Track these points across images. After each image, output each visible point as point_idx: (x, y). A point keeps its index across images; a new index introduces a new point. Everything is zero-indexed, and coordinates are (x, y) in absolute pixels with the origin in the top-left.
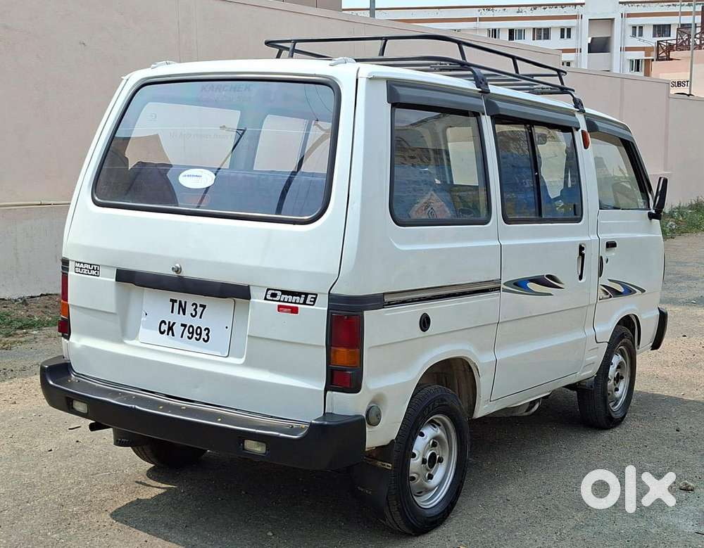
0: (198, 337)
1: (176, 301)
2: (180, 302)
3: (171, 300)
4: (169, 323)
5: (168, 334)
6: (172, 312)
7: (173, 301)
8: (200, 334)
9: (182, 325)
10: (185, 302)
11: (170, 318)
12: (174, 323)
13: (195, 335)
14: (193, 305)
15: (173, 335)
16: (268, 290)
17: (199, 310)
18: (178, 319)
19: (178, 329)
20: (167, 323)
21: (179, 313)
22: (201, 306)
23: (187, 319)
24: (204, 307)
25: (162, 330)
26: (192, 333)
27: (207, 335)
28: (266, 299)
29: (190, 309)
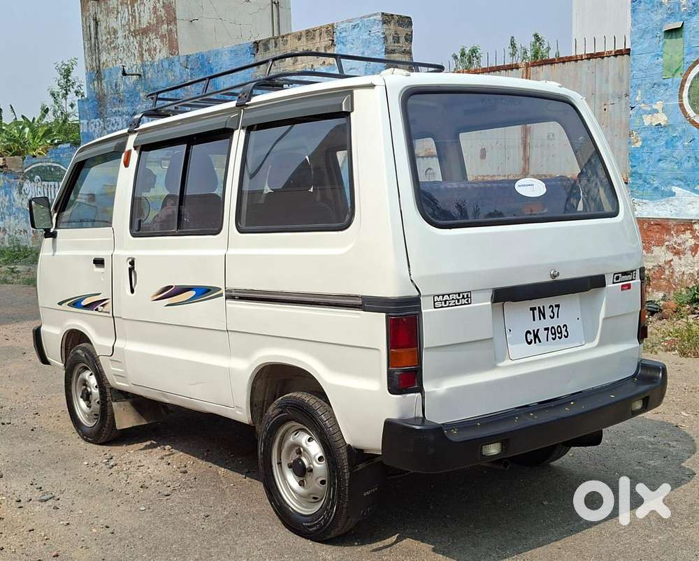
0: (560, 335)
1: (535, 309)
2: (539, 308)
3: (531, 309)
4: (534, 331)
5: (535, 343)
6: (534, 320)
7: (533, 309)
8: (561, 332)
9: (545, 329)
10: (543, 307)
11: (533, 326)
12: (538, 330)
13: (557, 335)
14: (550, 308)
15: (540, 341)
16: (614, 274)
17: (555, 310)
18: (540, 325)
19: (542, 334)
20: (532, 332)
21: (540, 319)
22: (556, 306)
23: (548, 323)
24: (558, 306)
25: (529, 341)
26: (555, 333)
27: (566, 330)
28: (613, 283)
29: (548, 313)
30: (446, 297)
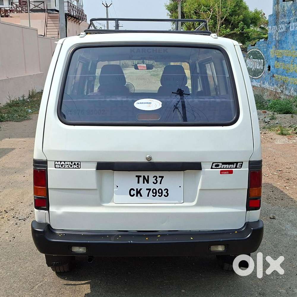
0: (160, 195)
1: (141, 176)
2: (144, 177)
3: (137, 176)
4: (137, 189)
5: (137, 196)
6: (138, 182)
7: (139, 177)
8: (162, 193)
9: (147, 189)
10: (148, 176)
11: (137, 186)
12: (141, 189)
13: (158, 194)
14: (154, 177)
15: (141, 196)
16: (213, 163)
17: (159, 179)
18: (143, 186)
19: (144, 192)
20: (135, 190)
21: (144, 183)
22: (160, 177)
23: (151, 186)
24: (162, 177)
25: (132, 194)
26: (156, 193)
27: (167, 192)
28: (212, 168)
29: (152, 180)
30: (63, 163)
